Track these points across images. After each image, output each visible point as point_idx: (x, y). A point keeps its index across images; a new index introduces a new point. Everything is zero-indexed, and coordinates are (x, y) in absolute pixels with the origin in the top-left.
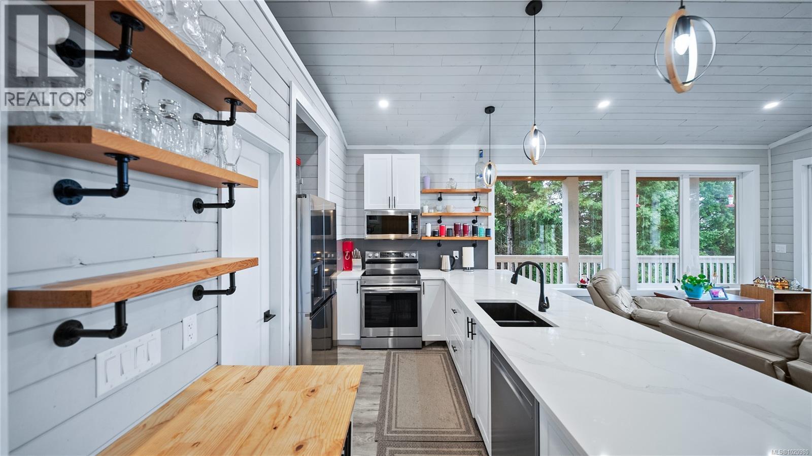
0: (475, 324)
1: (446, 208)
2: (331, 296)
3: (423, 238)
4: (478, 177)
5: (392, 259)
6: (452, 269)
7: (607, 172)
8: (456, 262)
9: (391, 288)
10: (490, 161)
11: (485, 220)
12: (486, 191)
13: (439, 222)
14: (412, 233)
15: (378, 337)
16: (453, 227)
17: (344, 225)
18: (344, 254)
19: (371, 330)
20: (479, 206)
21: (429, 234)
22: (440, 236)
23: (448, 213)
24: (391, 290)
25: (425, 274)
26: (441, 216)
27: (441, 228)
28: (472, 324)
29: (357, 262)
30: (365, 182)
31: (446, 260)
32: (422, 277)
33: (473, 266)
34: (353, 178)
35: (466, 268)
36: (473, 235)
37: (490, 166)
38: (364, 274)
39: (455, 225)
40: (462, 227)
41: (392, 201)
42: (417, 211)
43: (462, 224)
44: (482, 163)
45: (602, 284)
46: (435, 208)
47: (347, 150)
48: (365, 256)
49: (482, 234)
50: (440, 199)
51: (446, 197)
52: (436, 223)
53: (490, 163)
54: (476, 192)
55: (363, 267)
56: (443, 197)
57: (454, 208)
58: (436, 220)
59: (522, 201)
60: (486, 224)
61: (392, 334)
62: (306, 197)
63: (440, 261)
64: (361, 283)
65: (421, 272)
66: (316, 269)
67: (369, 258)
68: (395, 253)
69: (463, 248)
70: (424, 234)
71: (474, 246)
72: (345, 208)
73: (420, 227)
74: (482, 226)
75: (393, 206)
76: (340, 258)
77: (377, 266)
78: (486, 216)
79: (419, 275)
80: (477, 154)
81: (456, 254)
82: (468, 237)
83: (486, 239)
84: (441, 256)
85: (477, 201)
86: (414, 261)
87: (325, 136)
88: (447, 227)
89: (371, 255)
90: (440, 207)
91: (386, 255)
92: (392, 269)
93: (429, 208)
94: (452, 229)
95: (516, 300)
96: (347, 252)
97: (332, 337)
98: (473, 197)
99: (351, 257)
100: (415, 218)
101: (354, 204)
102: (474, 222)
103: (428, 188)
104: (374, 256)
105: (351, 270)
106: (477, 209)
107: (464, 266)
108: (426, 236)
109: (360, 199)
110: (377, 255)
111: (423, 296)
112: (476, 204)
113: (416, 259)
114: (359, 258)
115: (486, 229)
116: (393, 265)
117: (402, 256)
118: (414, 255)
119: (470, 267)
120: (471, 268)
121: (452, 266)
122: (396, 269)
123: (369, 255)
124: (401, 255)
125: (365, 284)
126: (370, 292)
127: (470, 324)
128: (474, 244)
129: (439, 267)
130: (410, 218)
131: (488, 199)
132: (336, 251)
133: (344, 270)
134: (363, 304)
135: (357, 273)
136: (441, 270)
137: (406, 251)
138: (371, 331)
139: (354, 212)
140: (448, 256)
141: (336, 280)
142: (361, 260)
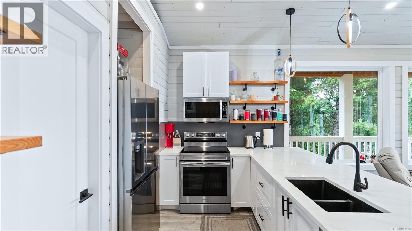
0: (291, 203)
1: (250, 97)
2: (154, 170)
3: (232, 122)
4: (277, 72)
5: (205, 138)
6: (255, 147)
7: (382, 68)
8: (258, 141)
9: (204, 163)
10: (290, 55)
11: (282, 107)
12: (283, 83)
13: (244, 108)
14: (222, 117)
15: (193, 204)
16: (256, 113)
17: (167, 111)
18: (167, 134)
19: (188, 197)
20: (278, 96)
21: (236, 118)
22: (246, 120)
23: (252, 101)
24: (204, 164)
25: (233, 151)
26: (246, 103)
27: (246, 112)
28: (288, 203)
29: (177, 141)
30: (183, 76)
31: (250, 139)
32: (232, 154)
33: (272, 145)
34: (174, 73)
35: (266, 146)
36: (272, 119)
37: (290, 59)
38: (183, 151)
39: (258, 111)
40: (263, 112)
41: (206, 91)
42: (227, 99)
43: (263, 110)
44: (280, 59)
45: (388, 161)
46: (241, 97)
47: (169, 49)
48: (183, 135)
49: (280, 119)
50: (245, 90)
51: (249, 88)
52: (242, 109)
53: (290, 57)
54: (275, 84)
55: (182, 145)
56: (248, 88)
57: (257, 97)
58: (241, 107)
59: (300, 96)
60: (283, 110)
61: (204, 201)
62: (126, 79)
63: (245, 140)
64: (180, 158)
65: (230, 149)
66: (138, 148)
67: (187, 138)
68: (208, 134)
69: (264, 130)
70: (232, 118)
71: (273, 128)
72: (167, 96)
73: (229, 112)
74: (279, 112)
75: (207, 95)
76: (162, 137)
77: (193, 144)
78: (283, 103)
79: (229, 152)
80: (275, 53)
81: (258, 134)
82: (268, 121)
83: (283, 122)
84: (246, 136)
85: (276, 91)
86: (223, 140)
87: (149, 32)
88: (251, 113)
89: (188, 135)
90: (246, 96)
91: (200, 135)
92: (204, 146)
93: (236, 97)
94: (255, 114)
95: (323, 178)
96: (169, 133)
97: (155, 203)
98: (272, 88)
99: (172, 137)
100: (225, 104)
101: (175, 93)
102: (273, 108)
103: (235, 80)
104: (190, 135)
105: (173, 147)
106: (275, 98)
107: (265, 144)
108: (234, 120)
109: (180, 90)
110: (193, 135)
111: (232, 170)
112: (275, 93)
113: (225, 139)
114: (179, 138)
115: (283, 114)
116: (205, 143)
117: (214, 136)
118: (224, 135)
119: (269, 145)
120: (271, 147)
121: (255, 144)
122: (208, 147)
123: (187, 135)
124: (212, 135)
125: (184, 159)
126: (188, 166)
127: (286, 203)
128: (273, 127)
129: (244, 145)
130: (221, 104)
131: (284, 90)
132: (158, 132)
133: (166, 147)
134: (182, 176)
135: (176, 150)
136: (246, 148)
137: (217, 132)
138: (188, 199)
139: (174, 100)
140: (252, 137)
141: (159, 155)
142: (180, 139)
